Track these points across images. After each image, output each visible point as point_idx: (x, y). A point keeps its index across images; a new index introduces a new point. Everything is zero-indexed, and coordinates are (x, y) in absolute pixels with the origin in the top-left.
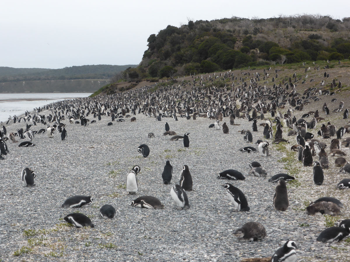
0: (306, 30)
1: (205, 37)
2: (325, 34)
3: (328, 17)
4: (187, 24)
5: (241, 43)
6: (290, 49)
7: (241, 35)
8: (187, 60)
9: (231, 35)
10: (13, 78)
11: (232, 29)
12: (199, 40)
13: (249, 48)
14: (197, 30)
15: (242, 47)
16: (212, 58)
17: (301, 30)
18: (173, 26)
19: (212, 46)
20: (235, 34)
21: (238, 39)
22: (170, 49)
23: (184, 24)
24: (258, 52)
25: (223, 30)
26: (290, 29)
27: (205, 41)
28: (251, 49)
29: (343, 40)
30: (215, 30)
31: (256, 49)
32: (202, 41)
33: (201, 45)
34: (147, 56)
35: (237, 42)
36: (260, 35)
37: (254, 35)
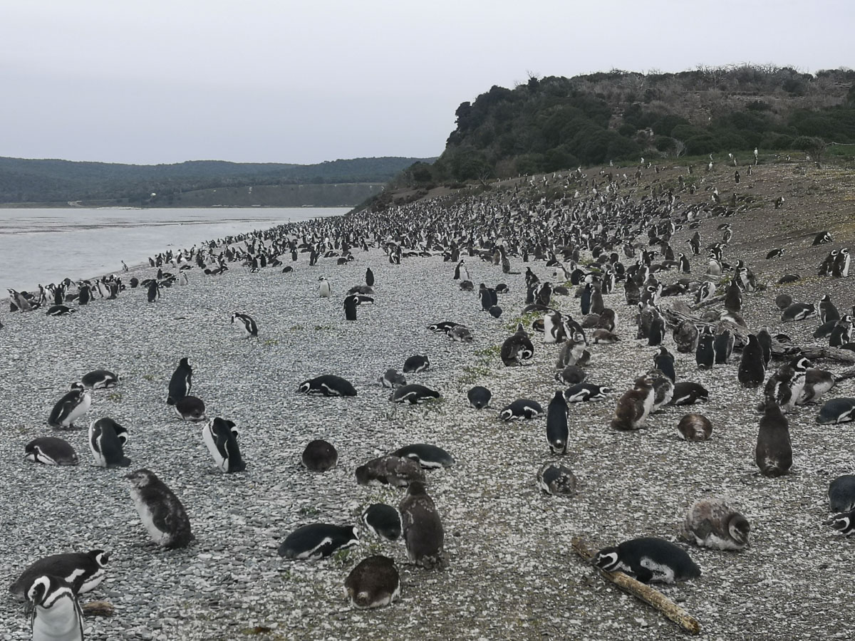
0: (744, 94)
1: (555, 107)
2: (779, 100)
3: (791, 69)
4: (527, 84)
5: (621, 118)
6: (710, 129)
7: (621, 103)
8: (522, 149)
9: (603, 104)
10: (231, 180)
11: (605, 93)
12: (545, 111)
13: (634, 127)
14: (542, 94)
15: (622, 124)
16: (566, 145)
17: (735, 94)
18: (502, 87)
19: (567, 124)
20: (611, 102)
21: (616, 110)
22: (493, 128)
23: (522, 84)
24: (652, 134)
25: (590, 93)
26: (714, 92)
27: (555, 114)
28: (638, 128)
29: (811, 112)
30: (574, 94)
31: (648, 128)
32: (550, 114)
33: (547, 121)
34: (453, 140)
35: (614, 116)
36: (655, 102)
37: (647, 103)
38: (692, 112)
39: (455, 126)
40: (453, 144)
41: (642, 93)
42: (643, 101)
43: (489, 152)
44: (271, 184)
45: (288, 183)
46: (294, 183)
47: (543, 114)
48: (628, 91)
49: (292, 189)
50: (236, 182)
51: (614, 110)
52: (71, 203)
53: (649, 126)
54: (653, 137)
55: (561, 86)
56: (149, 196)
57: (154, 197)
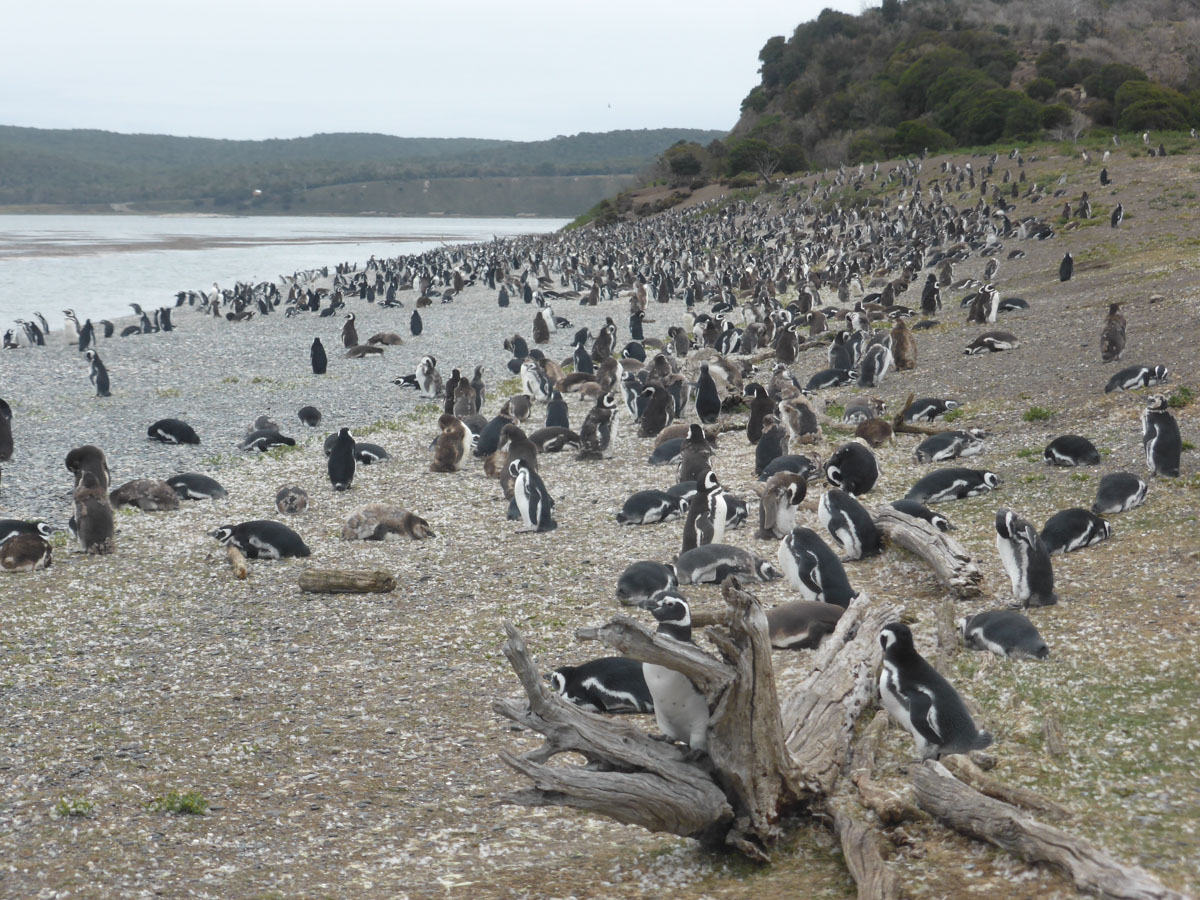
1: (922, 47)
4: (880, 6)
5: (1033, 69)
6: (1183, 89)
7: (1036, 42)
8: (862, 119)
9: (1003, 43)
10: (393, 168)
11: (1010, 25)
12: (903, 55)
13: (1053, 84)
15: (1034, 78)
16: (936, 114)
18: (840, 10)
19: (940, 77)
20: (1018, 40)
21: (1028, 53)
22: (818, 83)
24: (1084, 95)
25: (984, 24)
26: (1196, 24)
27: (920, 60)
28: (1060, 86)
30: (957, 26)
31: (1077, 86)
32: (914, 60)
33: (908, 71)
34: (753, 104)
35: (1021, 64)
36: (1093, 41)
37: (1079, 42)
38: (1155, 58)
39: (758, 80)
40: (750, 110)
41: (1072, 26)
42: (1072, 38)
43: (808, 124)
44: (462, 175)
45: (493, 174)
46: (502, 174)
47: (900, 59)
48: (1048, 21)
49: (500, 185)
50: (402, 171)
51: (1022, 53)
52: (116, 207)
53: (1079, 82)
54: (1085, 101)
55: (937, 12)
56: (249, 194)
57: (258, 196)
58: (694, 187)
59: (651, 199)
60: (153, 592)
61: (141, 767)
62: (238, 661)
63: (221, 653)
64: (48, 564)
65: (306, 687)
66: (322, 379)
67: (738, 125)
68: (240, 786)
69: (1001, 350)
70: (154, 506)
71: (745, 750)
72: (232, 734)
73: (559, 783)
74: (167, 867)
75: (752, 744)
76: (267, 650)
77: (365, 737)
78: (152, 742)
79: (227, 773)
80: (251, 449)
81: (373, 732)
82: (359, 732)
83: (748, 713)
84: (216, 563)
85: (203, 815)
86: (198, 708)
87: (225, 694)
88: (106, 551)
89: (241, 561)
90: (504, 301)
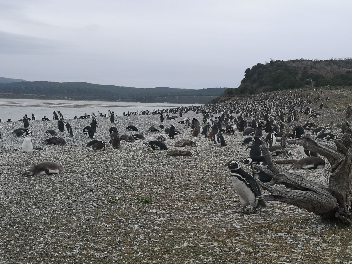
0: (346, 68)
1: (278, 70)
4: (270, 63)
5: (301, 75)
6: (332, 79)
7: (302, 70)
8: (265, 85)
9: (295, 70)
11: (296, 66)
13: (305, 78)
14: (274, 66)
15: (301, 77)
16: (281, 84)
17: (343, 68)
18: (261, 63)
19: (282, 76)
20: (298, 69)
22: (257, 77)
23: (268, 63)
24: (311, 81)
25: (291, 66)
26: (335, 67)
27: (278, 73)
28: (307, 79)
30: (285, 67)
32: (276, 73)
33: (275, 75)
34: (243, 81)
35: (298, 74)
36: (314, 70)
37: (310, 70)
38: (326, 73)
39: (244, 77)
40: (243, 83)
41: (309, 67)
42: (309, 69)
43: (254, 85)
44: (184, 96)
45: (190, 95)
46: (192, 96)
47: (274, 73)
48: (304, 66)
49: (192, 98)
50: (173, 94)
51: (299, 72)
53: (311, 78)
55: (281, 64)
56: (143, 98)
57: (145, 99)
58: (232, 97)
59: (223, 99)
60: (131, 155)
61: (132, 191)
62: (154, 168)
63: (150, 167)
64: (104, 150)
65: (174, 174)
66: (163, 122)
67: (240, 86)
68: (162, 196)
69: (318, 117)
70: (129, 141)
71: (345, 184)
72: (156, 184)
73: (280, 193)
74: (143, 218)
75: (348, 182)
76: (161, 166)
77: (194, 186)
78: (134, 185)
79: (157, 193)
80: (150, 132)
81: (197, 184)
82: (193, 184)
83: (348, 171)
84: (145, 150)
85: (152, 204)
86: (146, 178)
87: (153, 175)
88: (118, 148)
89: (151, 149)
90: (197, 113)
